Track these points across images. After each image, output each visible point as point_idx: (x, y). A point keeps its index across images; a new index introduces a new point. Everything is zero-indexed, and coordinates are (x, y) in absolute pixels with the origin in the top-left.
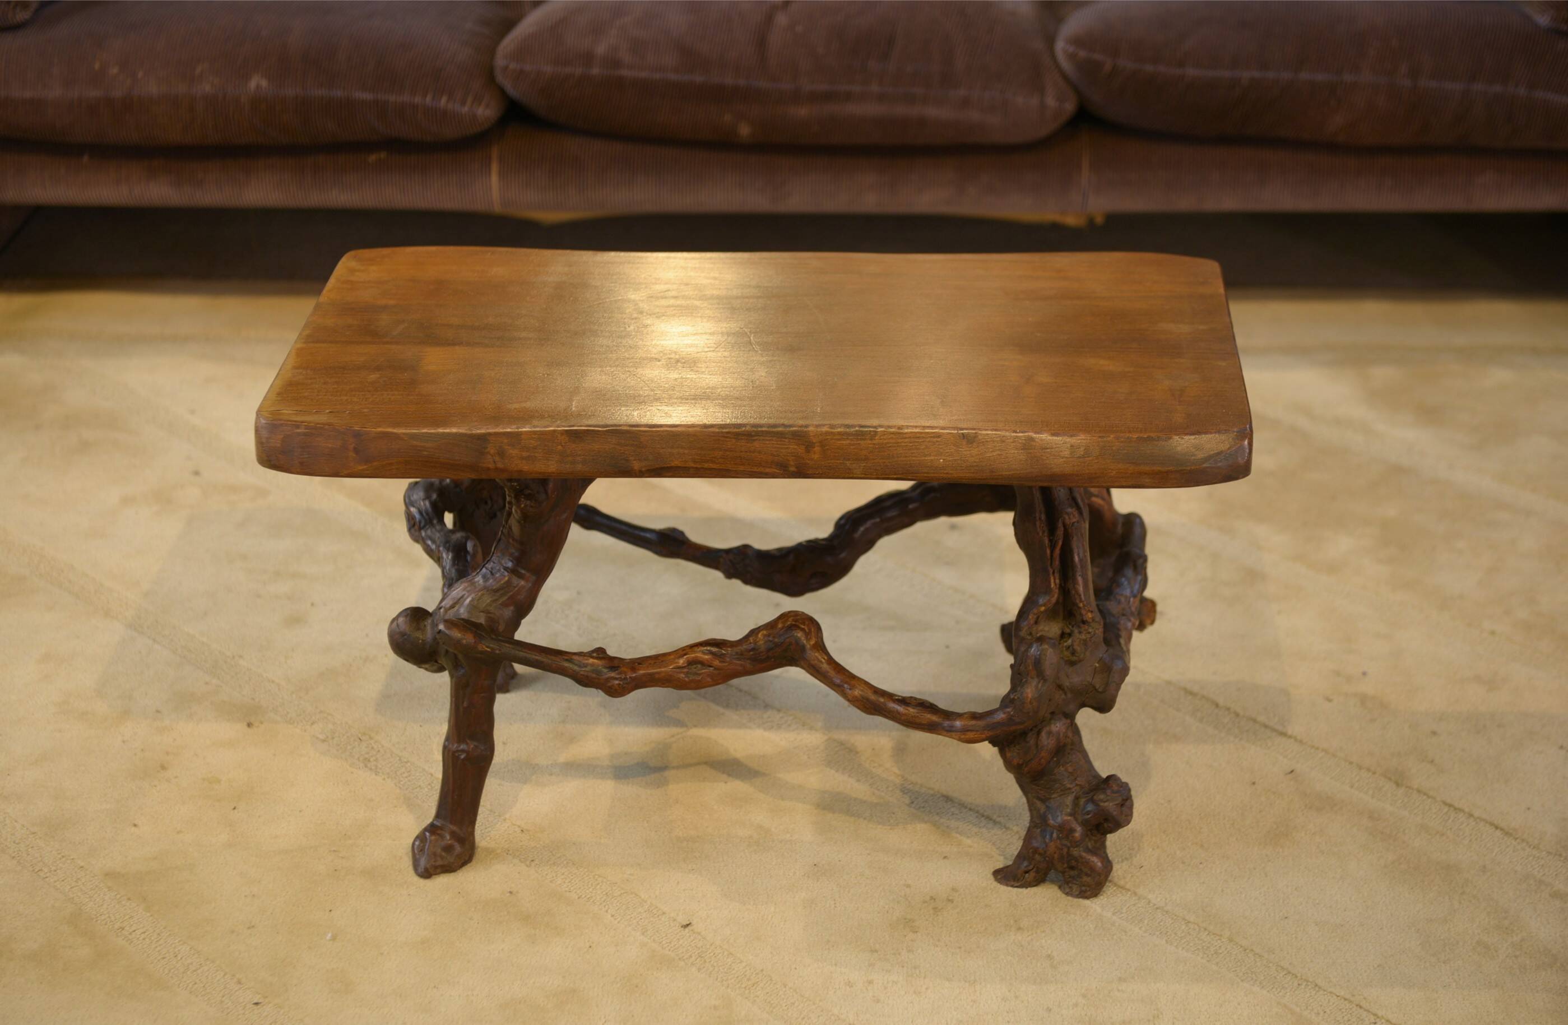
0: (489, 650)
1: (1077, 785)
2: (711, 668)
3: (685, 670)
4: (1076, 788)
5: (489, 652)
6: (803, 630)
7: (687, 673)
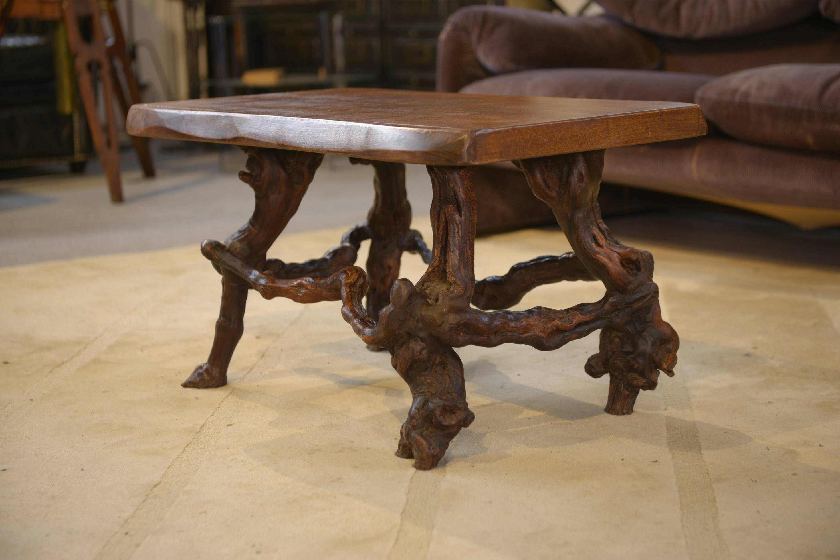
0: (217, 258)
1: (429, 391)
2: (308, 291)
3: (297, 288)
4: (428, 393)
5: (217, 259)
6: (347, 274)
7: (297, 290)
